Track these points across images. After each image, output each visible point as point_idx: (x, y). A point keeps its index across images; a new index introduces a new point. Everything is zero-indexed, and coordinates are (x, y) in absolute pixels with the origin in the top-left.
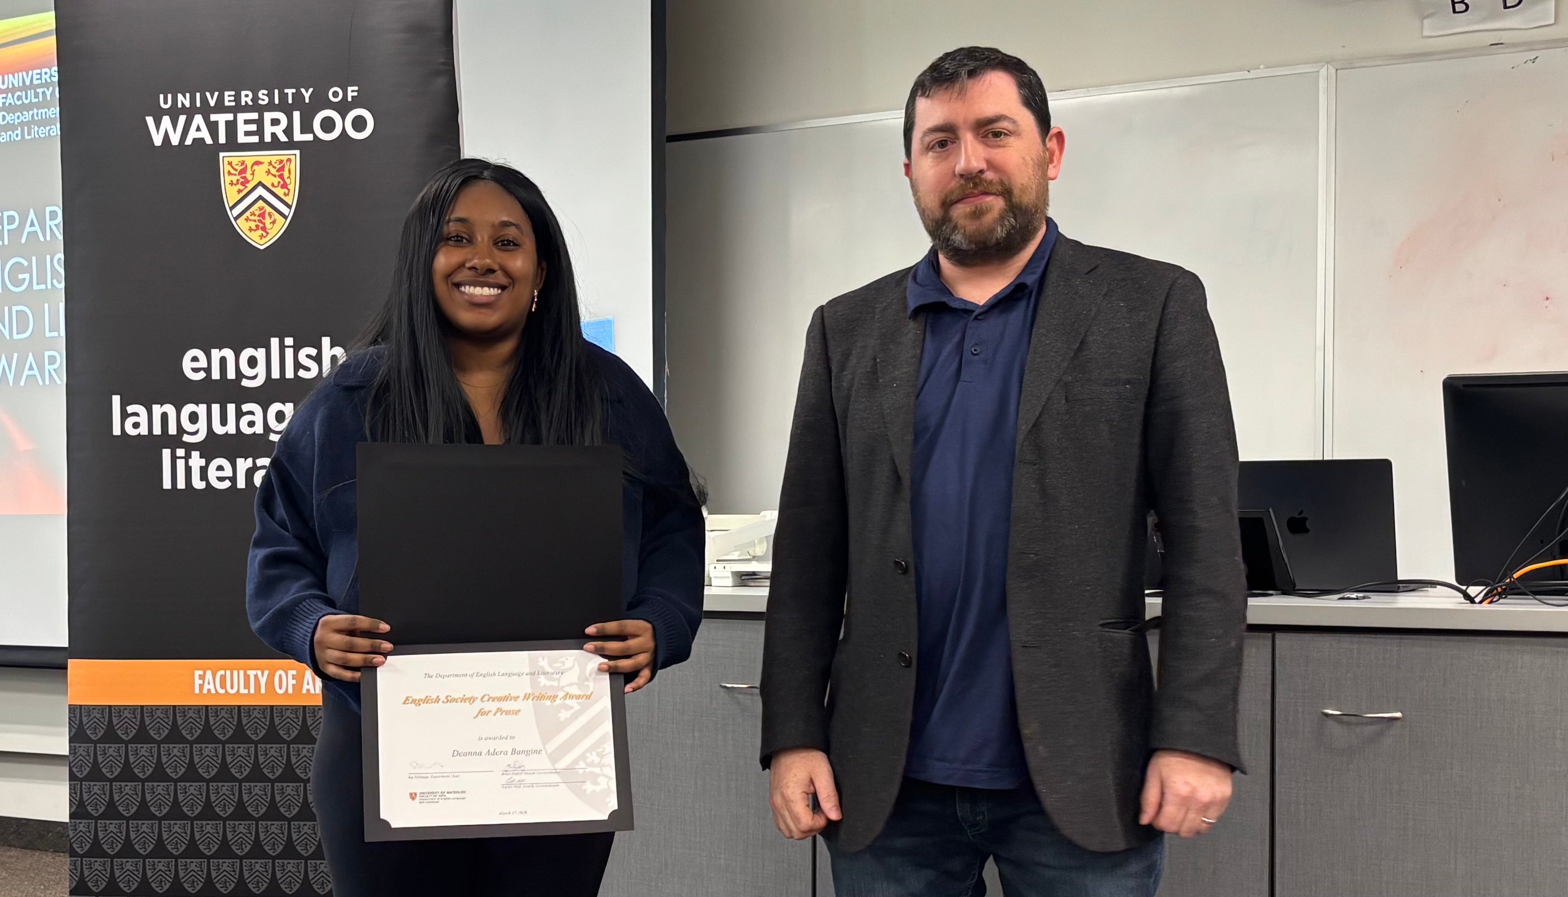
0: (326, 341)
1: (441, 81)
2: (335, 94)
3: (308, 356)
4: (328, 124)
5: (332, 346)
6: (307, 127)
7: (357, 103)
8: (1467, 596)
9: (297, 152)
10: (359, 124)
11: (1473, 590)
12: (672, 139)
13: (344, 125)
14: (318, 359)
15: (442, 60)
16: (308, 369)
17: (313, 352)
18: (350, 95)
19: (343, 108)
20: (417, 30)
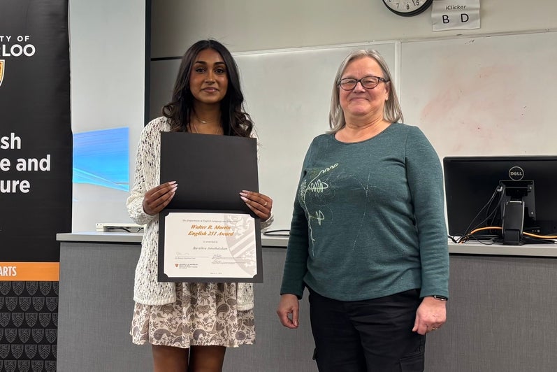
0: (13, 134)
1: (62, 35)
2: (20, 39)
3: (5, 140)
4: (17, 50)
5: (15, 137)
6: (8, 51)
7: (28, 42)
8: (454, 240)
9: (4, 61)
10: (29, 50)
11: (456, 238)
12: (153, 60)
13: (23, 50)
14: (9, 141)
15: (63, 27)
16: (5, 145)
17: (7, 138)
18: (26, 39)
19: (23, 44)
20: (53, 15)
